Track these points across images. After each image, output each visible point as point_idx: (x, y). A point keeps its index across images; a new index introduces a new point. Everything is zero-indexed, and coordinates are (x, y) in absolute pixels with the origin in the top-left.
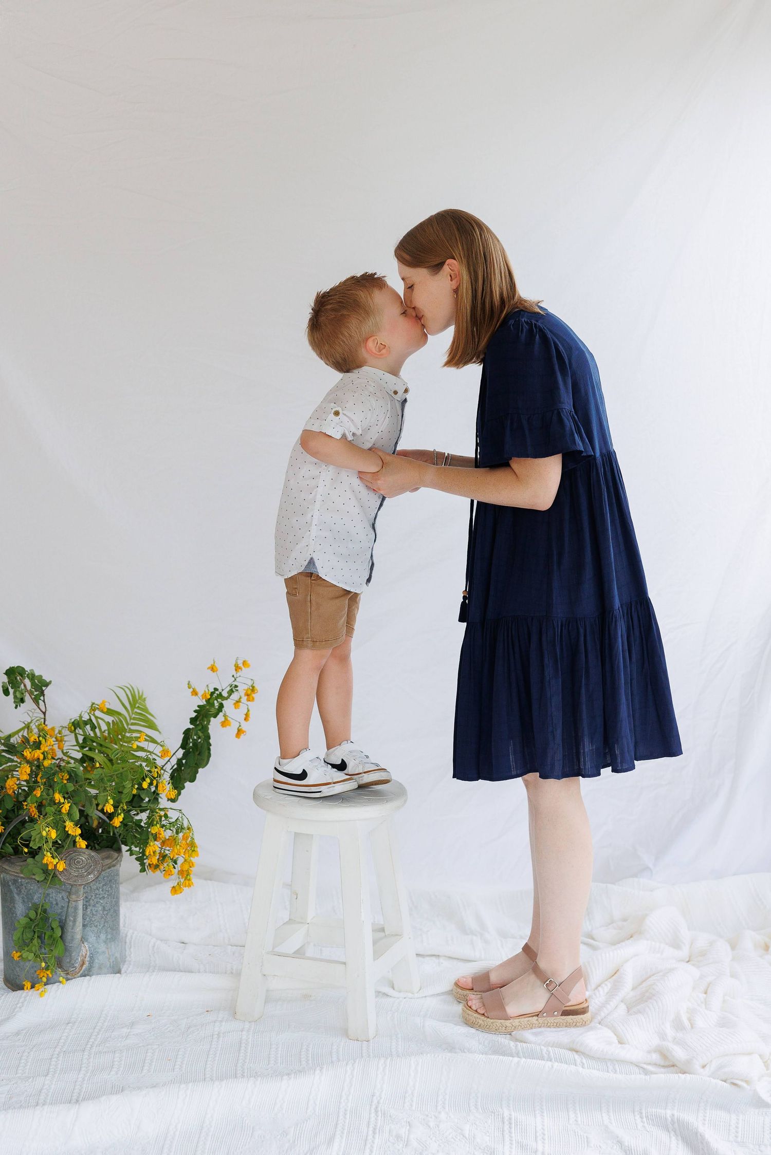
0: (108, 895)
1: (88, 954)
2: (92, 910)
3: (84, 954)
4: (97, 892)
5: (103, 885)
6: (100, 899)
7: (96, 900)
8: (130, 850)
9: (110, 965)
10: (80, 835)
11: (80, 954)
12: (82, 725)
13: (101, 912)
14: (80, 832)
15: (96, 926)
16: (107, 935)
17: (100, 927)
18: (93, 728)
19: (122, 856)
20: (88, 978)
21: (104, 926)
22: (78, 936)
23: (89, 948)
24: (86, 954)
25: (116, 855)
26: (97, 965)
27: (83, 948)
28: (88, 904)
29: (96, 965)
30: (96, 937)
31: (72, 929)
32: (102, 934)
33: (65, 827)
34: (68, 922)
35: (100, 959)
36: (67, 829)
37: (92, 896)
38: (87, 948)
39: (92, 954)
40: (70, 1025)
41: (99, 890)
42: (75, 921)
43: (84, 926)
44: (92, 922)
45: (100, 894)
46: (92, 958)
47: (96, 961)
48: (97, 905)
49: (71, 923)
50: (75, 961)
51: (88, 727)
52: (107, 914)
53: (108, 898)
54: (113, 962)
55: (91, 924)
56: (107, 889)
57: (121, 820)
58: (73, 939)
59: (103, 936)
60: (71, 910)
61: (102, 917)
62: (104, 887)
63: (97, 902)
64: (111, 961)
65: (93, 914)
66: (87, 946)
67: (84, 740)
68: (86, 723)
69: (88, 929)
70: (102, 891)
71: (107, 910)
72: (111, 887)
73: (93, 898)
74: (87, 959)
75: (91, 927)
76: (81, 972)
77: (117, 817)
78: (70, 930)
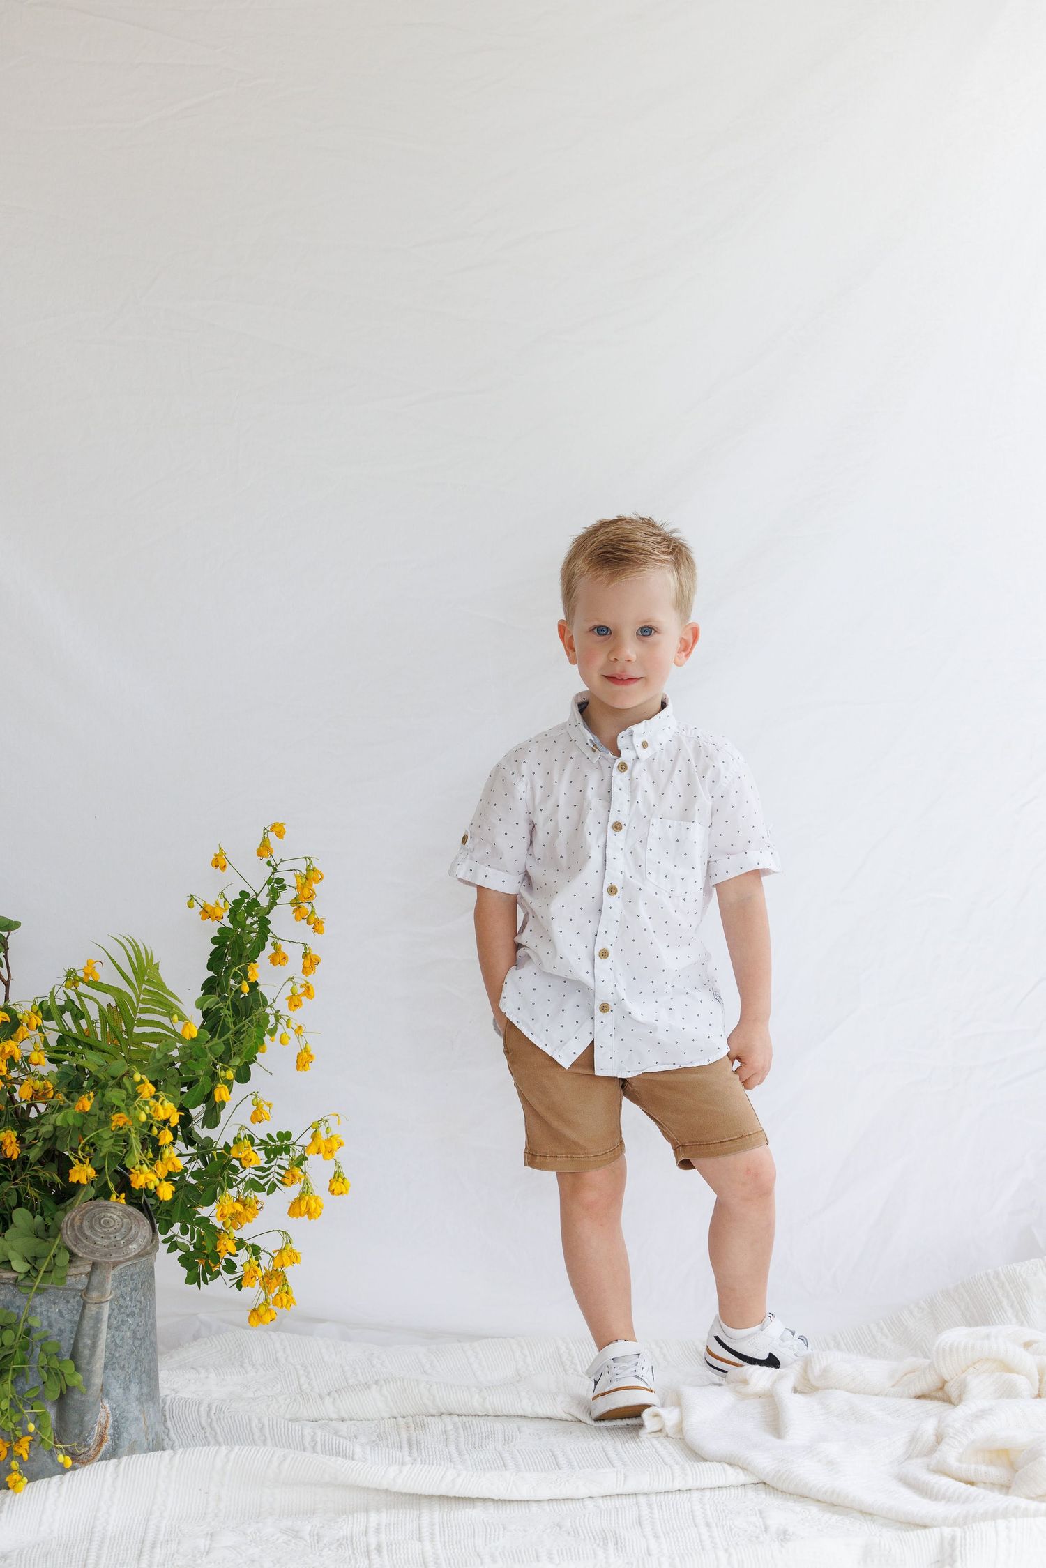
0: (140, 1309)
1: (110, 1420)
2: (114, 1336)
3: (103, 1421)
4: (123, 1302)
5: (132, 1290)
6: (128, 1315)
7: (120, 1318)
9: (149, 1444)
11: (99, 1419)
13: (130, 1342)
15: (123, 1368)
16: (141, 1388)
17: (129, 1370)
20: (114, 1461)
21: (136, 1368)
22: (98, 1380)
23: (112, 1409)
24: (107, 1422)
26: (127, 1444)
27: (101, 1409)
29: (125, 1443)
30: (124, 1389)
31: (89, 1363)
32: (132, 1385)
34: (81, 1349)
35: (133, 1432)
37: (113, 1310)
38: (109, 1409)
39: (116, 1421)
41: (125, 1299)
42: (94, 1346)
44: (114, 1360)
45: (126, 1307)
46: (116, 1428)
47: (125, 1435)
48: (124, 1328)
49: (87, 1352)
50: (90, 1433)
52: (140, 1347)
53: (141, 1316)
54: (153, 1439)
55: (114, 1363)
56: (138, 1298)
58: (89, 1383)
59: (134, 1389)
60: (88, 1325)
61: (133, 1352)
62: (134, 1294)
63: (123, 1322)
64: (150, 1437)
65: (116, 1345)
66: (107, 1405)
69: (109, 1372)
70: (131, 1300)
71: (140, 1339)
72: (144, 1295)
73: (115, 1312)
74: (109, 1431)
75: (114, 1369)
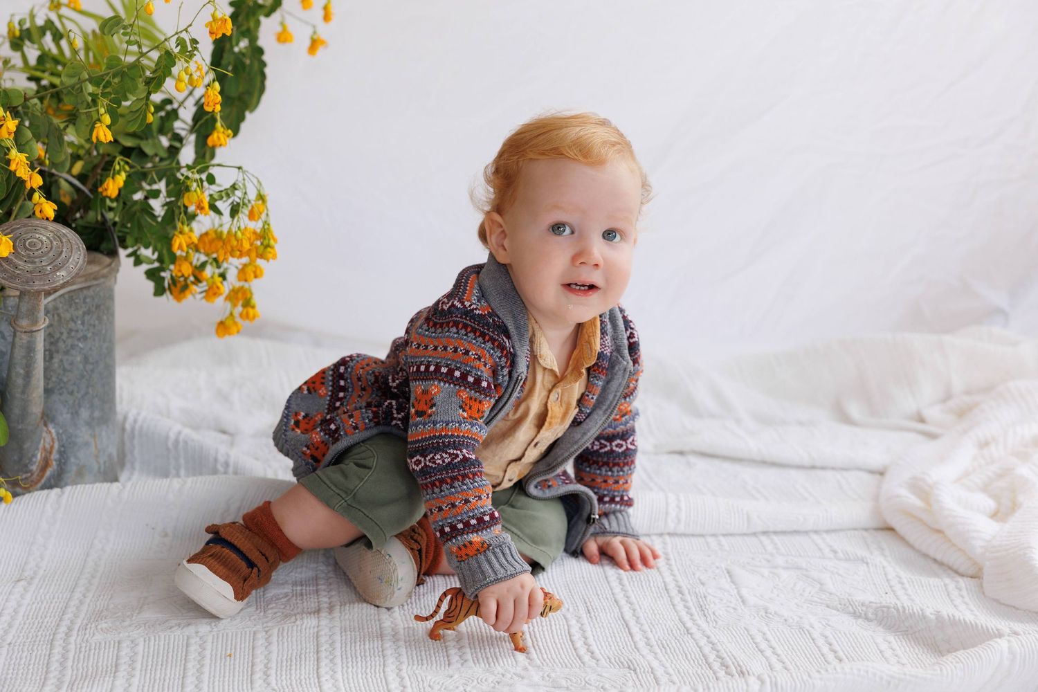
0: (93, 333)
1: (56, 446)
2: (61, 361)
3: (48, 446)
4: (72, 325)
5: (84, 313)
6: (79, 340)
7: (70, 342)
8: (134, 254)
9: (100, 468)
10: (40, 188)
11: (41, 446)
12: (35, 35)
13: (81, 366)
14: (41, 183)
15: (71, 393)
16: (92, 413)
17: (79, 396)
18: (57, 36)
19: (119, 264)
20: (56, 491)
21: (87, 393)
22: (36, 409)
23: (58, 434)
24: (52, 447)
25: (107, 260)
26: (74, 468)
27: (44, 434)
28: (53, 348)
29: (72, 468)
30: (72, 414)
31: (23, 392)
32: (82, 409)
33: (8, 162)
34: (14, 378)
35: (82, 456)
36: (13, 167)
37: (62, 334)
38: (54, 435)
39: (63, 446)
40: (23, 583)
41: (75, 323)
42: (28, 376)
43: (48, 391)
44: (62, 385)
45: (77, 331)
46: (63, 453)
47: (72, 460)
48: (73, 352)
49: (20, 381)
50: (30, 460)
51: (48, 38)
52: (92, 371)
53: (94, 340)
54: (105, 463)
55: (61, 388)
56: (92, 322)
57: (121, 184)
58: (25, 413)
59: (85, 414)
60: (19, 353)
61: (83, 376)
62: (87, 318)
63: (73, 347)
64: (102, 462)
65: (65, 370)
66: (53, 431)
67: (41, 59)
68: (42, 31)
69: (55, 397)
70: (83, 323)
71: (93, 364)
72: (99, 319)
73: (64, 337)
74: (55, 456)
75: (61, 394)
76: (43, 481)
77: (113, 178)
78: (18, 395)
